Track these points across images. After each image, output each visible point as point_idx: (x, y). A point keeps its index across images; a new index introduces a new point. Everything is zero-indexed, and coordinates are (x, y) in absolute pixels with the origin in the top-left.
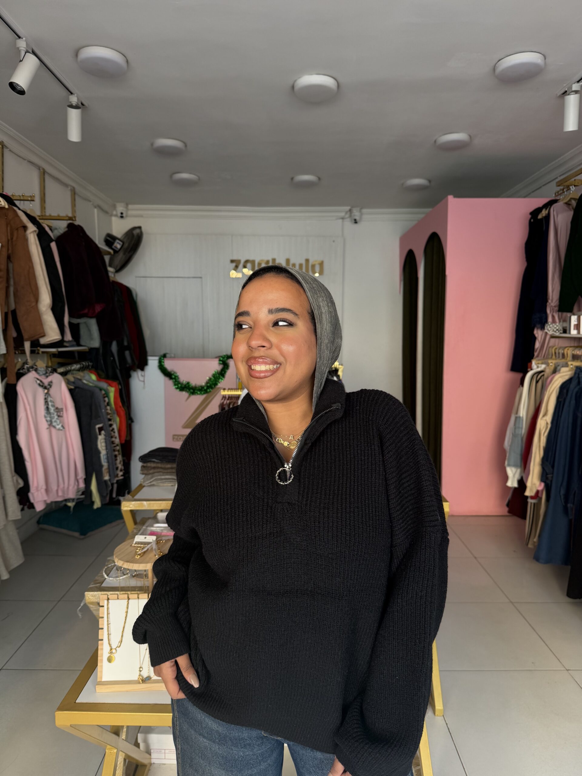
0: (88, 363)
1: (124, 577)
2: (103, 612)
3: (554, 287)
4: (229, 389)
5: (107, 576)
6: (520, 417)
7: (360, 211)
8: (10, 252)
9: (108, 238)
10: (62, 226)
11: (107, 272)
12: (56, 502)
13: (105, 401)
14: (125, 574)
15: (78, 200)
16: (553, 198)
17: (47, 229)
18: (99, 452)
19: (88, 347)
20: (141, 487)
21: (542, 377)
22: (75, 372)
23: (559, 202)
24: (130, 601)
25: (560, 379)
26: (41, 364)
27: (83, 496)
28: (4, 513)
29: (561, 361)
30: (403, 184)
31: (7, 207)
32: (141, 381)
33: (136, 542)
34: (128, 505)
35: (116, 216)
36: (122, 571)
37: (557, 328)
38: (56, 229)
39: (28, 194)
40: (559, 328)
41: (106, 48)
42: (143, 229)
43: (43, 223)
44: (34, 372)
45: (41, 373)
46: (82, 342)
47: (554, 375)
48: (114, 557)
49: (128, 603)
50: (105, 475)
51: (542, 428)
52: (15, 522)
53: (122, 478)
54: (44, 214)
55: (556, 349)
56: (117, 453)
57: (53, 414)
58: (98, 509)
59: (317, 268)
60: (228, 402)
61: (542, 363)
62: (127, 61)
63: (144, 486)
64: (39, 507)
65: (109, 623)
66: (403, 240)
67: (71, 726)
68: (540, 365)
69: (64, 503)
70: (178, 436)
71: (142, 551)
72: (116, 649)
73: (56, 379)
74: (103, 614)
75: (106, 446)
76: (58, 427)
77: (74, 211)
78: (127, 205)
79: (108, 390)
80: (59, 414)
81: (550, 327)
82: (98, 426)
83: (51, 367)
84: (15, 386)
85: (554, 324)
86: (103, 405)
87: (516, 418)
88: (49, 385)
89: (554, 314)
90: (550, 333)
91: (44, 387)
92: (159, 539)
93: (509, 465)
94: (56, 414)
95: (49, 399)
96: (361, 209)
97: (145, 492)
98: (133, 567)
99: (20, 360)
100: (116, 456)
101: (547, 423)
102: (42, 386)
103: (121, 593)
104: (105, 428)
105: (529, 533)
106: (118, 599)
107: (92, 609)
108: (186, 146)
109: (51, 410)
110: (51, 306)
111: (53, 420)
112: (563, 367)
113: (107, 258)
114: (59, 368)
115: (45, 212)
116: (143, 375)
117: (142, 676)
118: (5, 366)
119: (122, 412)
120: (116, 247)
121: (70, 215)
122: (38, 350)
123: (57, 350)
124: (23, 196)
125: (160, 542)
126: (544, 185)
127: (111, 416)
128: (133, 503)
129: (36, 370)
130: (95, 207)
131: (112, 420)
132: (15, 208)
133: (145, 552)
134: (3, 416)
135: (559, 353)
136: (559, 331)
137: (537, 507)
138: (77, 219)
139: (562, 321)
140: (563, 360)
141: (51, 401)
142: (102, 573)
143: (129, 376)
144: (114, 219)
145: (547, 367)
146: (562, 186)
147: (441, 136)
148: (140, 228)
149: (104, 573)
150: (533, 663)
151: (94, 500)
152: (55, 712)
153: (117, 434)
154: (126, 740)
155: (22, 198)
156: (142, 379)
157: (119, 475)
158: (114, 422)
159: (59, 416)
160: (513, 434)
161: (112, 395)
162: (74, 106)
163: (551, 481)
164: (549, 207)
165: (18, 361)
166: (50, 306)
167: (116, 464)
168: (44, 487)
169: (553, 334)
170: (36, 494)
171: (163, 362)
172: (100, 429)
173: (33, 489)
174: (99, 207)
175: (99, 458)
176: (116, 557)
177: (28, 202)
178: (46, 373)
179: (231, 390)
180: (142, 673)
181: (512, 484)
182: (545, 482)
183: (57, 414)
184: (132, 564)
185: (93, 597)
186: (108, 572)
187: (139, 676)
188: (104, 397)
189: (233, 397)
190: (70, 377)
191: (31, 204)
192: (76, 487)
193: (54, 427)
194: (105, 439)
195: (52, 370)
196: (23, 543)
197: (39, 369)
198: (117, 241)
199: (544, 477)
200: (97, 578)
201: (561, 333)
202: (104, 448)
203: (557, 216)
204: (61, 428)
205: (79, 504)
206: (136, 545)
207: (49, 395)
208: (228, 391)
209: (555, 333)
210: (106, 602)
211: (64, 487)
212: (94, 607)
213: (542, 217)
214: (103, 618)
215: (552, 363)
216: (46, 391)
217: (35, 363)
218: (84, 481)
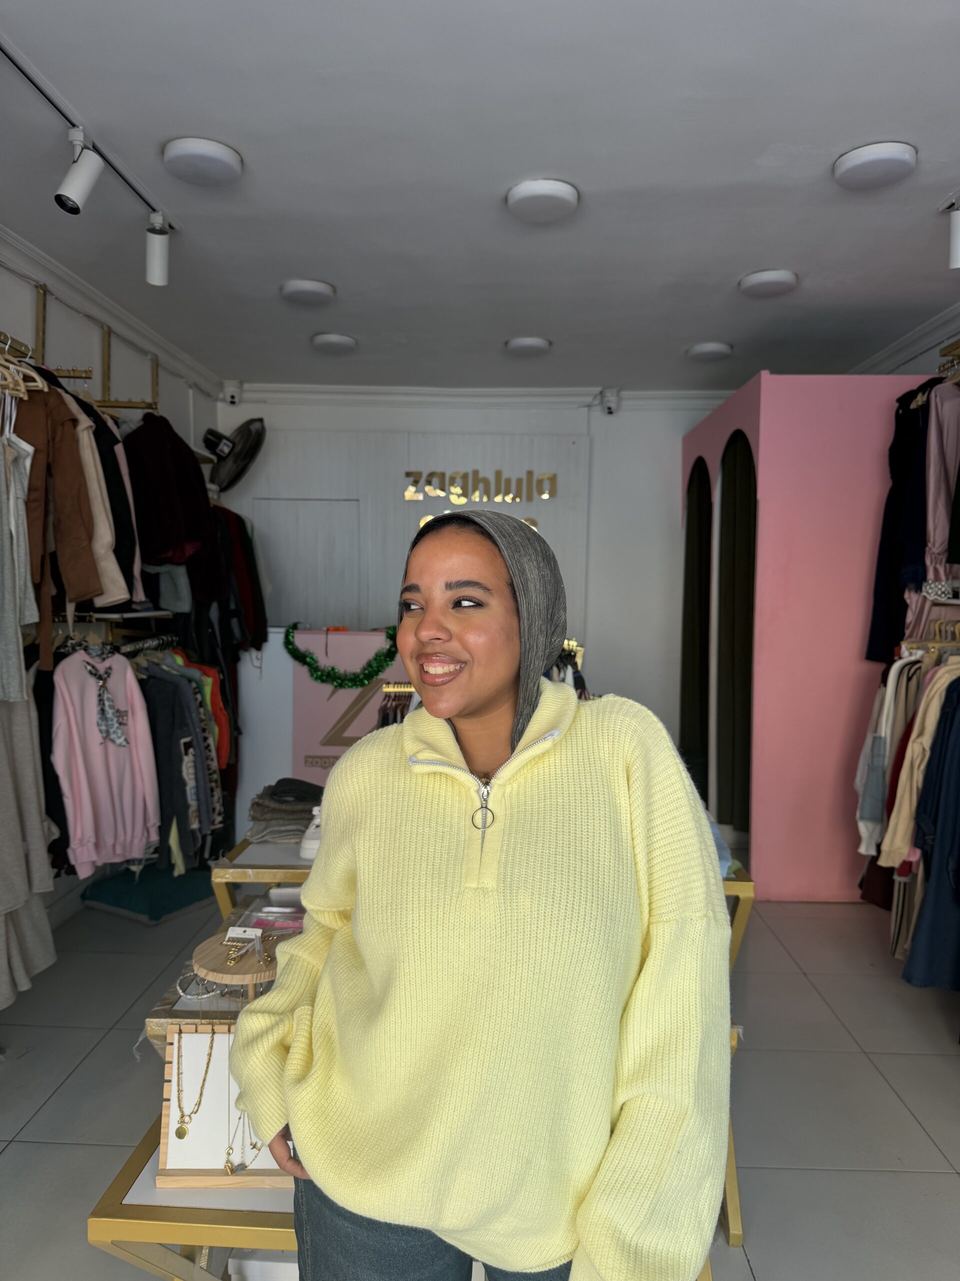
0: (171, 637)
1: (208, 995)
2: (171, 1054)
3: (936, 521)
4: (396, 683)
5: (184, 992)
6: (880, 738)
7: (618, 395)
8: (50, 460)
9: (210, 437)
10: (134, 418)
11: (205, 491)
12: (113, 865)
13: (196, 699)
14: (209, 990)
15: (163, 376)
16: (936, 376)
17: (110, 423)
18: (183, 784)
19: (172, 612)
20: (246, 843)
21: (918, 672)
22: (149, 652)
23: (945, 382)
24: (216, 1036)
25: (947, 675)
26: (95, 639)
27: (156, 856)
28: (26, 881)
29: (949, 645)
30: (687, 352)
31: (46, 390)
32: (256, 667)
33: (229, 938)
34: (222, 874)
35: (224, 400)
36: (204, 986)
37: (943, 589)
38: (125, 422)
39: (81, 367)
40: (946, 590)
41: (210, 142)
42: (266, 423)
43: (104, 413)
44: (82, 652)
45: (94, 654)
46: (163, 604)
47: (937, 668)
48: (194, 961)
49: (212, 1040)
50: (193, 821)
51: (915, 756)
52: (43, 895)
53: (221, 826)
54: (107, 399)
55: (941, 624)
56: (213, 784)
57: (112, 720)
58: (180, 876)
59: (546, 485)
60: (394, 704)
61: (918, 648)
62: (242, 161)
63: (251, 843)
64: (84, 872)
65: (181, 1072)
66: (689, 440)
67: (112, 1242)
68: (914, 651)
69: (125, 866)
70: (313, 757)
71: (239, 954)
72: (190, 1116)
73: (118, 662)
74: (172, 1057)
75: (196, 774)
76: (118, 741)
77: (155, 393)
78: (241, 383)
79: (201, 681)
80: (120, 720)
81: (931, 588)
82: (183, 741)
83: (111, 644)
84: (51, 674)
85: (937, 584)
86: (193, 706)
87: (875, 739)
88: (106, 673)
89: (938, 566)
90: (932, 597)
91: (97, 676)
92: (266, 934)
93: (862, 818)
94: (115, 720)
95: (106, 696)
96: (619, 391)
97: (251, 853)
98: (222, 981)
99: (60, 632)
100: (212, 790)
101: (924, 749)
102: (95, 675)
103: (203, 1021)
104: (195, 743)
105: (897, 931)
106: (196, 1031)
107: (156, 1047)
108: (335, 291)
109: (108, 713)
110: (114, 546)
111: (111, 731)
112: (952, 655)
113: (206, 469)
114: (124, 645)
115: (109, 395)
116: (259, 657)
117: (231, 1164)
118: (37, 642)
119: (224, 717)
120: (222, 451)
121: (149, 400)
122: (91, 616)
123: (122, 616)
124: (73, 370)
125: (268, 939)
126: (921, 354)
127: (205, 725)
128: (231, 870)
129: (86, 649)
130: (190, 387)
131: (207, 731)
132: (60, 390)
133: (242, 956)
134: (30, 722)
135: (946, 632)
136: (946, 595)
137: (908, 889)
138: (159, 407)
139: (950, 578)
140: (953, 644)
141: (108, 699)
142: (176, 987)
143: (237, 659)
144: (220, 405)
145: (926, 655)
146: (950, 356)
147: (748, 275)
148: (261, 420)
149: (178, 988)
150: (899, 1159)
151: (173, 861)
152: (88, 1218)
153: (214, 754)
154: (208, 1270)
155: (72, 374)
156: (257, 663)
157: (216, 822)
158: (209, 733)
159: (120, 724)
160: (869, 766)
161: (208, 690)
162: (158, 230)
163: (932, 847)
164: (929, 389)
165: (58, 635)
166: (112, 546)
167: (212, 803)
168: (93, 840)
169: (936, 599)
170: (78, 851)
171: (293, 637)
172: (188, 746)
173: (74, 843)
174: (196, 386)
175: (184, 792)
176: (195, 962)
177: (81, 381)
178: (103, 653)
179: (399, 685)
180: (231, 1158)
181: (867, 850)
182: (921, 848)
183: (118, 720)
184: (220, 975)
185: (159, 1027)
186: (186, 986)
187: (227, 1163)
188: (196, 693)
189: (402, 696)
190: (141, 660)
191: (86, 383)
192: (144, 841)
193: (113, 741)
194: (195, 762)
195: (111, 648)
196: (55, 932)
197: (91, 647)
198: (224, 441)
199: (919, 838)
200: (166, 995)
201: (949, 598)
202: (192, 776)
203: (942, 405)
204: (124, 743)
205: (150, 868)
206: (229, 943)
207: (107, 689)
208: (394, 687)
209: (939, 598)
210: (176, 1036)
211: (125, 840)
212: (159, 1043)
213: (918, 406)
214: (171, 1063)
215: (935, 647)
216: (101, 683)
217: (84, 637)
218: (157, 830)
